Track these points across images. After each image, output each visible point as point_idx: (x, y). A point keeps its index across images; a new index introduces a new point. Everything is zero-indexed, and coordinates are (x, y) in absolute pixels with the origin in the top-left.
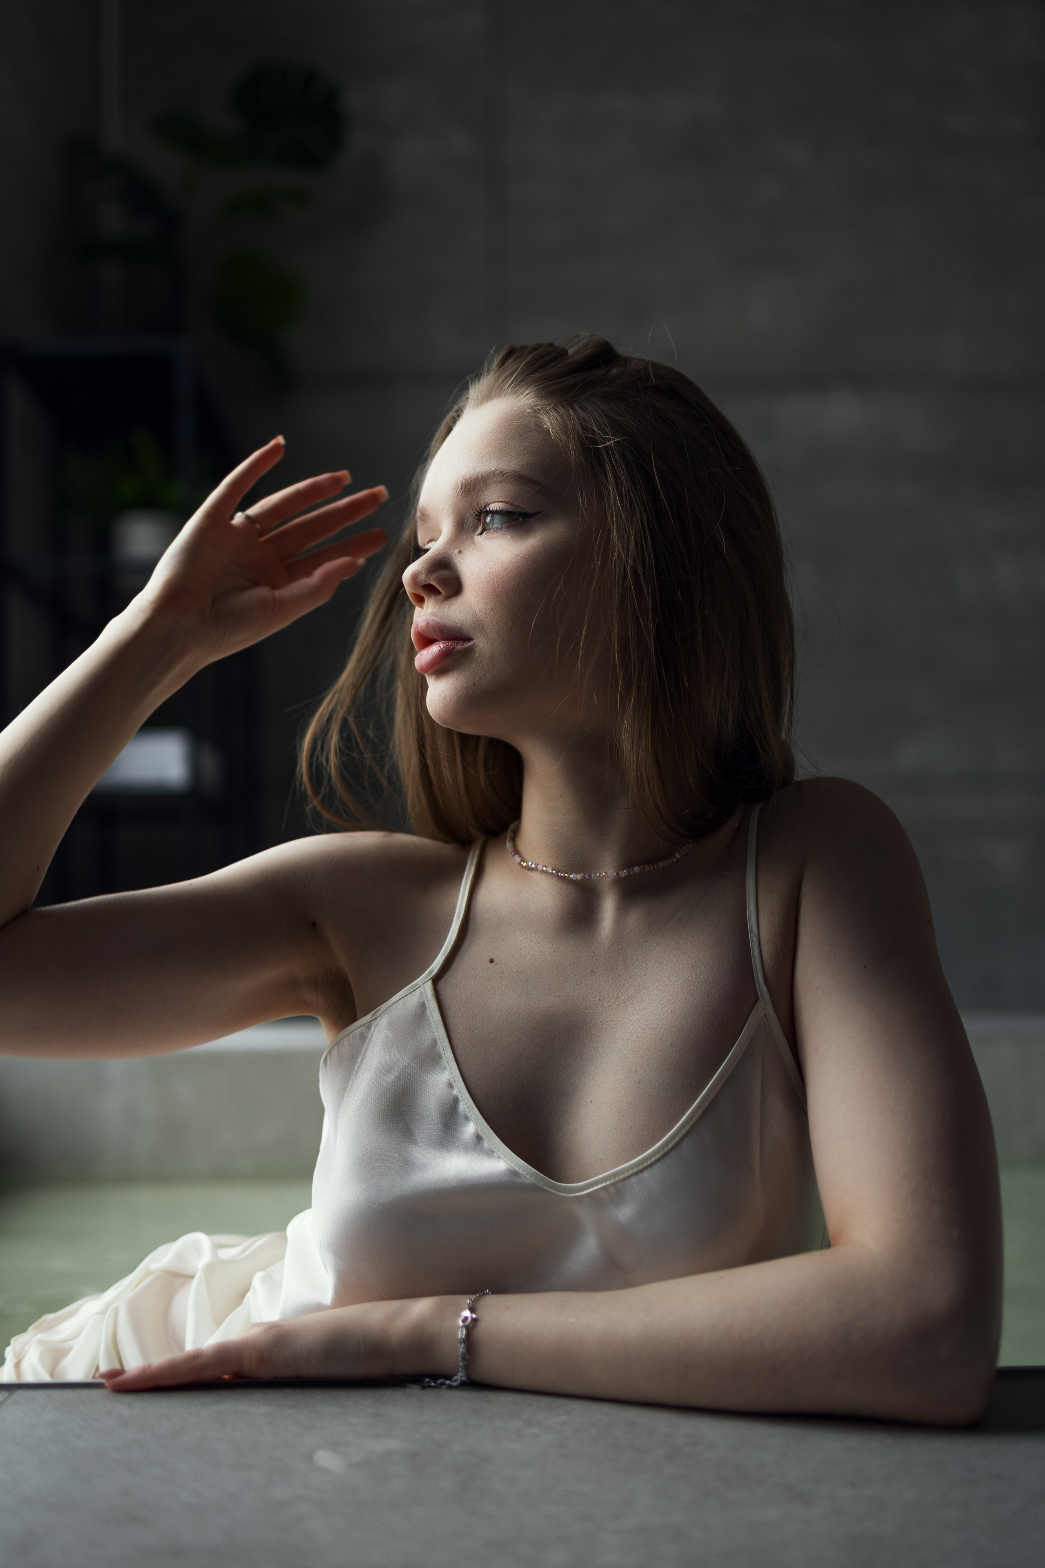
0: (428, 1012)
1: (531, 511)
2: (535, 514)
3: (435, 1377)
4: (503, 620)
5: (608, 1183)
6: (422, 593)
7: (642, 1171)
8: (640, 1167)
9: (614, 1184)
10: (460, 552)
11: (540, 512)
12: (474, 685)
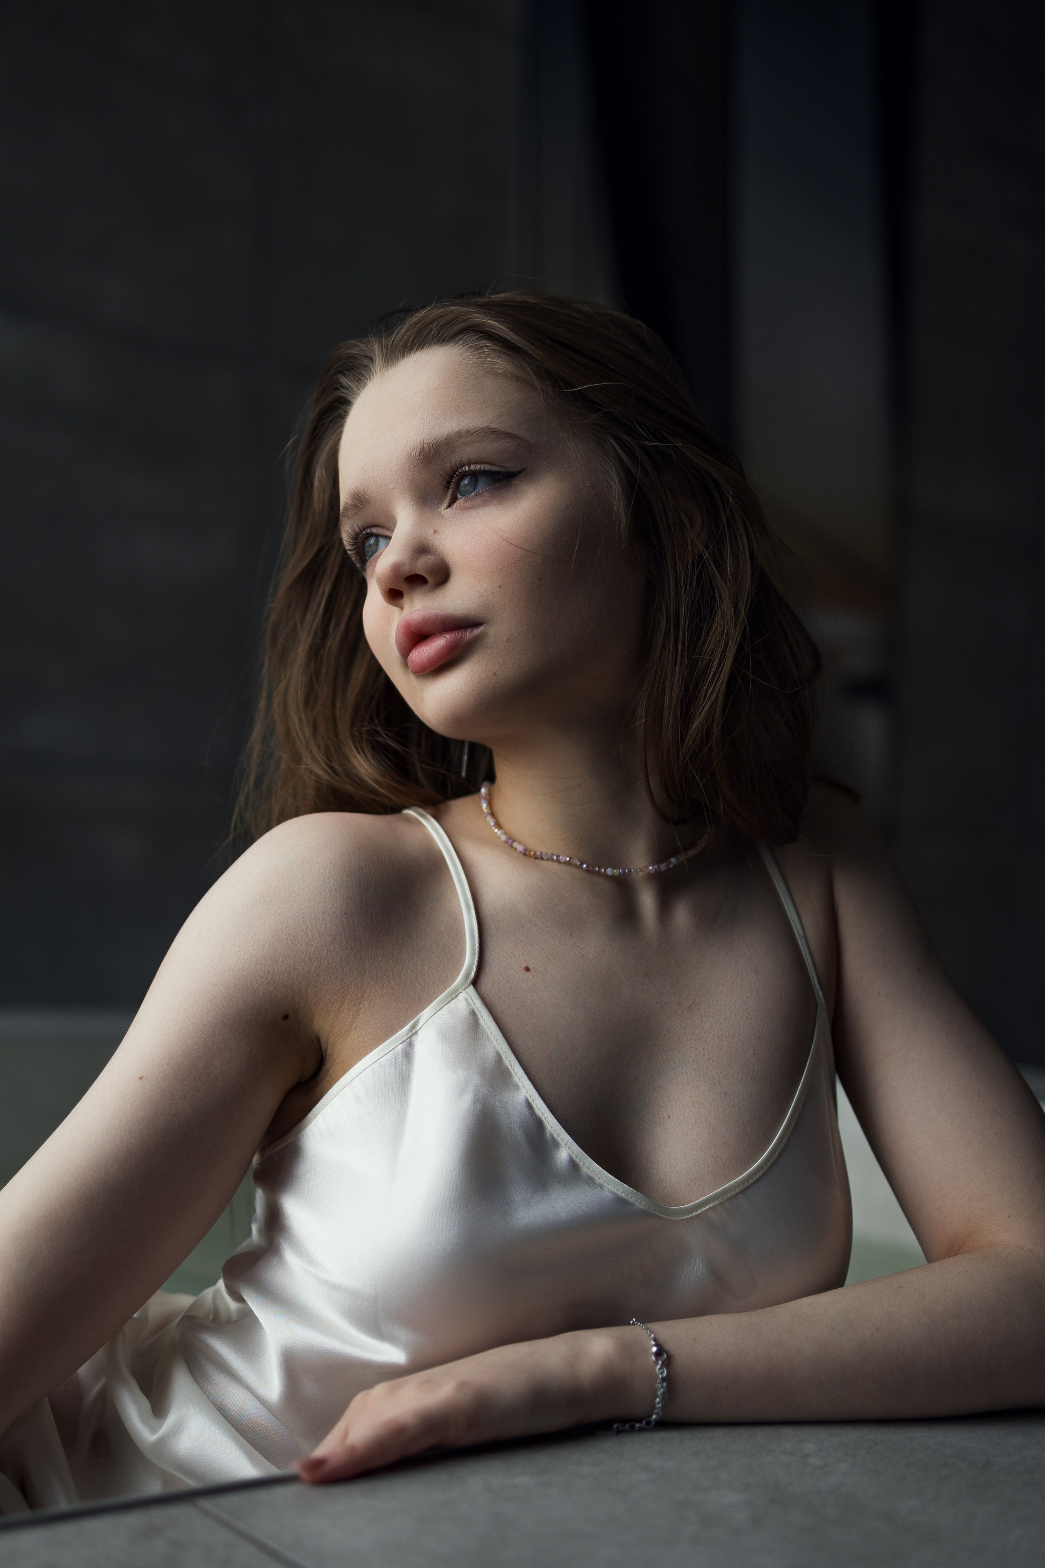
0: (481, 1021)
1: (515, 469)
2: (520, 472)
3: (624, 1421)
4: (517, 595)
5: (716, 1203)
6: (403, 587)
7: (747, 1188)
8: (746, 1185)
9: (721, 1204)
10: (435, 532)
11: (524, 469)
12: (495, 674)
